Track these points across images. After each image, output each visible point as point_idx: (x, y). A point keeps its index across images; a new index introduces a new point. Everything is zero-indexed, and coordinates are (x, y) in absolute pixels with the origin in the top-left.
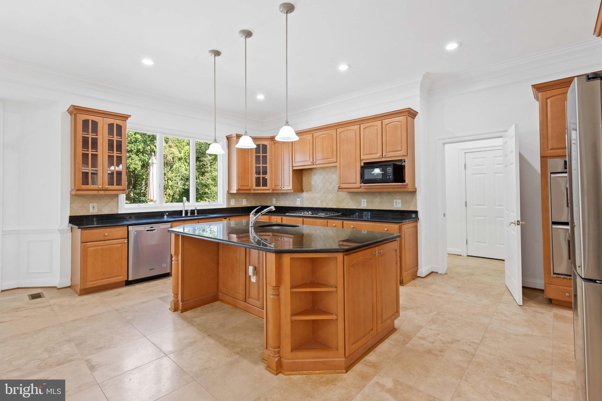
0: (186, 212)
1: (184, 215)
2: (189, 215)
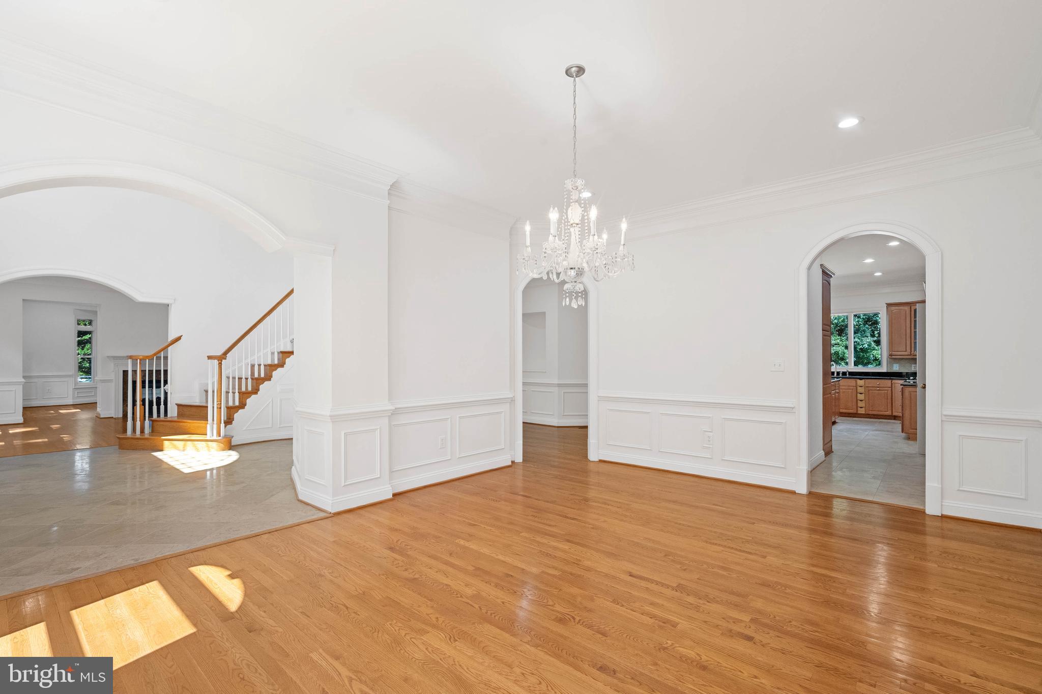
0: (839, 373)
1: (836, 375)
2: (841, 375)
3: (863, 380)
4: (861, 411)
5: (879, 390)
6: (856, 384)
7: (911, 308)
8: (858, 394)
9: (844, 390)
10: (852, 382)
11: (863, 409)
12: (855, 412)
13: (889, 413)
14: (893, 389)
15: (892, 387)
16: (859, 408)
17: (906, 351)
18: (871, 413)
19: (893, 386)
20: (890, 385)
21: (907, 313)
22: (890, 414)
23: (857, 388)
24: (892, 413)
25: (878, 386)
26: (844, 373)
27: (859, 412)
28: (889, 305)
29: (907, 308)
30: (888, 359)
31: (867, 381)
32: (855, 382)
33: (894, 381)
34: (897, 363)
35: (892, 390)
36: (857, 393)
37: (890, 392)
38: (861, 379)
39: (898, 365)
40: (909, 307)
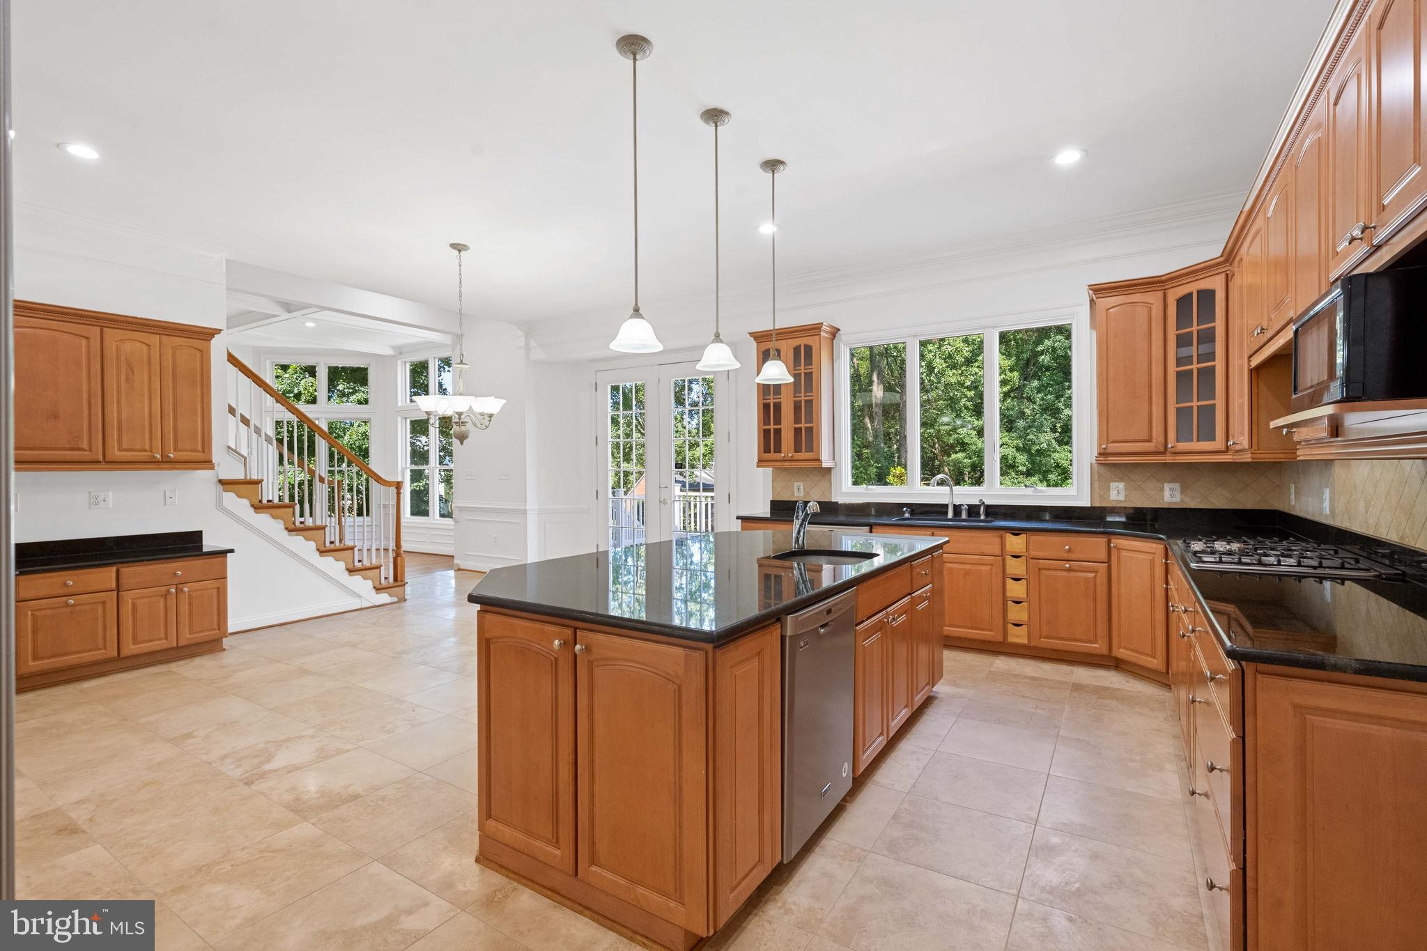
0: (957, 509)
1: (950, 515)
2: (964, 516)
3: (1023, 536)
4: (1018, 636)
5: (1069, 570)
6: (1003, 545)
7: (1165, 296)
8: (1010, 582)
9: (967, 567)
10: (987, 542)
11: (1023, 630)
12: (999, 638)
13: (1099, 647)
14: (1114, 566)
15: (1109, 561)
16: (1010, 626)
17: (1150, 441)
18: (1045, 642)
19: (1114, 558)
20: (1103, 555)
21: (1154, 313)
22: (1105, 651)
23: (1004, 560)
24: (1110, 648)
25: (1066, 556)
26: (973, 510)
27: (1011, 639)
28: (1100, 290)
29: (1154, 298)
30: (1095, 466)
31: (1035, 538)
32: (997, 541)
33: (1116, 542)
34: (1121, 480)
35: (1109, 568)
36: (1004, 576)
37: (1102, 579)
38: (1016, 532)
39: (1121, 485)
40: (1160, 294)
